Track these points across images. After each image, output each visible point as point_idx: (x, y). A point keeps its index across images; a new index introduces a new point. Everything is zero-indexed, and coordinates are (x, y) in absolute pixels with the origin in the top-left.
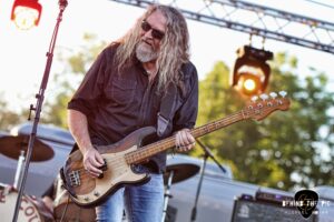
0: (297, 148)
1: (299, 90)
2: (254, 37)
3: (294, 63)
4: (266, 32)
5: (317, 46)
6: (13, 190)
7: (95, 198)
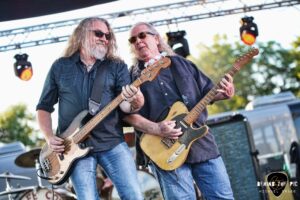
0: (244, 82)
1: (232, 51)
2: (170, 25)
3: (225, 37)
4: (176, 19)
5: (211, 15)
6: (39, 189)
7: (61, 176)
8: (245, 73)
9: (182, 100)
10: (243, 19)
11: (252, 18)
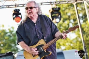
8: (13, 45)
9: (44, 39)
10: (14, 10)
11: (19, 10)
